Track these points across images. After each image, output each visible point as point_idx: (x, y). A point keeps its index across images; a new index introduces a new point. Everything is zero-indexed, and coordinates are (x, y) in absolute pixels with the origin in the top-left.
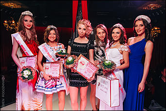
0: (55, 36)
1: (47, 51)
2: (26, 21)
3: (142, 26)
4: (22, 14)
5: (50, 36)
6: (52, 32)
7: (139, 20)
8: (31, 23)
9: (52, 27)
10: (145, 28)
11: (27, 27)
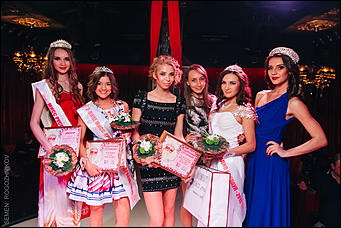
0: (109, 88)
1: (94, 118)
2: (58, 59)
3: (282, 68)
4: (52, 45)
5: (99, 87)
6: (104, 79)
7: (276, 56)
8: (68, 63)
9: (104, 69)
10: (287, 72)
11: (59, 69)
